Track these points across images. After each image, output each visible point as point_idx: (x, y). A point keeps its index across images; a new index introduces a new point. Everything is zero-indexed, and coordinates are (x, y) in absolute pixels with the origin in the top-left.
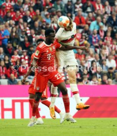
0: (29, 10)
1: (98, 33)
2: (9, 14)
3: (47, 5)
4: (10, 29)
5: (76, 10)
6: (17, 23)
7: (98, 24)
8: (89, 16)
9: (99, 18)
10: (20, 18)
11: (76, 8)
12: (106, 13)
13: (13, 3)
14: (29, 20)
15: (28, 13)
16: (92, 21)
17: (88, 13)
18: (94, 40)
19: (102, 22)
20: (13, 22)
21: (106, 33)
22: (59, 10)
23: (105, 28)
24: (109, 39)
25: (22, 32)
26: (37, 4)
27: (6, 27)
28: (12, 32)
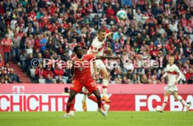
0: (63, 23)
1: (119, 42)
2: (47, 26)
3: (77, 18)
4: (47, 38)
5: (102, 23)
6: (53, 33)
7: (119, 34)
8: (112, 28)
9: (120, 30)
10: (55, 29)
11: (101, 21)
12: (126, 25)
13: (50, 17)
14: (63, 31)
15: (62, 25)
16: (115, 31)
17: (111, 25)
18: (116, 48)
19: (123, 32)
20: (49, 32)
21: (125, 42)
22: (88, 22)
23: (125, 38)
24: (128, 47)
25: (57, 40)
26: (69, 18)
27: (44, 36)
28: (49, 40)
